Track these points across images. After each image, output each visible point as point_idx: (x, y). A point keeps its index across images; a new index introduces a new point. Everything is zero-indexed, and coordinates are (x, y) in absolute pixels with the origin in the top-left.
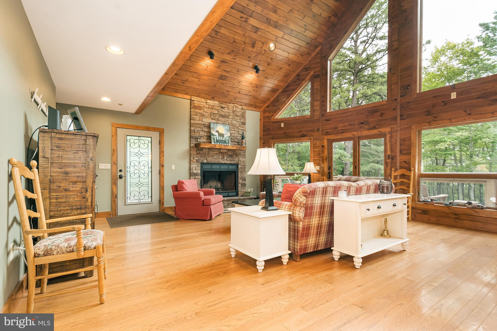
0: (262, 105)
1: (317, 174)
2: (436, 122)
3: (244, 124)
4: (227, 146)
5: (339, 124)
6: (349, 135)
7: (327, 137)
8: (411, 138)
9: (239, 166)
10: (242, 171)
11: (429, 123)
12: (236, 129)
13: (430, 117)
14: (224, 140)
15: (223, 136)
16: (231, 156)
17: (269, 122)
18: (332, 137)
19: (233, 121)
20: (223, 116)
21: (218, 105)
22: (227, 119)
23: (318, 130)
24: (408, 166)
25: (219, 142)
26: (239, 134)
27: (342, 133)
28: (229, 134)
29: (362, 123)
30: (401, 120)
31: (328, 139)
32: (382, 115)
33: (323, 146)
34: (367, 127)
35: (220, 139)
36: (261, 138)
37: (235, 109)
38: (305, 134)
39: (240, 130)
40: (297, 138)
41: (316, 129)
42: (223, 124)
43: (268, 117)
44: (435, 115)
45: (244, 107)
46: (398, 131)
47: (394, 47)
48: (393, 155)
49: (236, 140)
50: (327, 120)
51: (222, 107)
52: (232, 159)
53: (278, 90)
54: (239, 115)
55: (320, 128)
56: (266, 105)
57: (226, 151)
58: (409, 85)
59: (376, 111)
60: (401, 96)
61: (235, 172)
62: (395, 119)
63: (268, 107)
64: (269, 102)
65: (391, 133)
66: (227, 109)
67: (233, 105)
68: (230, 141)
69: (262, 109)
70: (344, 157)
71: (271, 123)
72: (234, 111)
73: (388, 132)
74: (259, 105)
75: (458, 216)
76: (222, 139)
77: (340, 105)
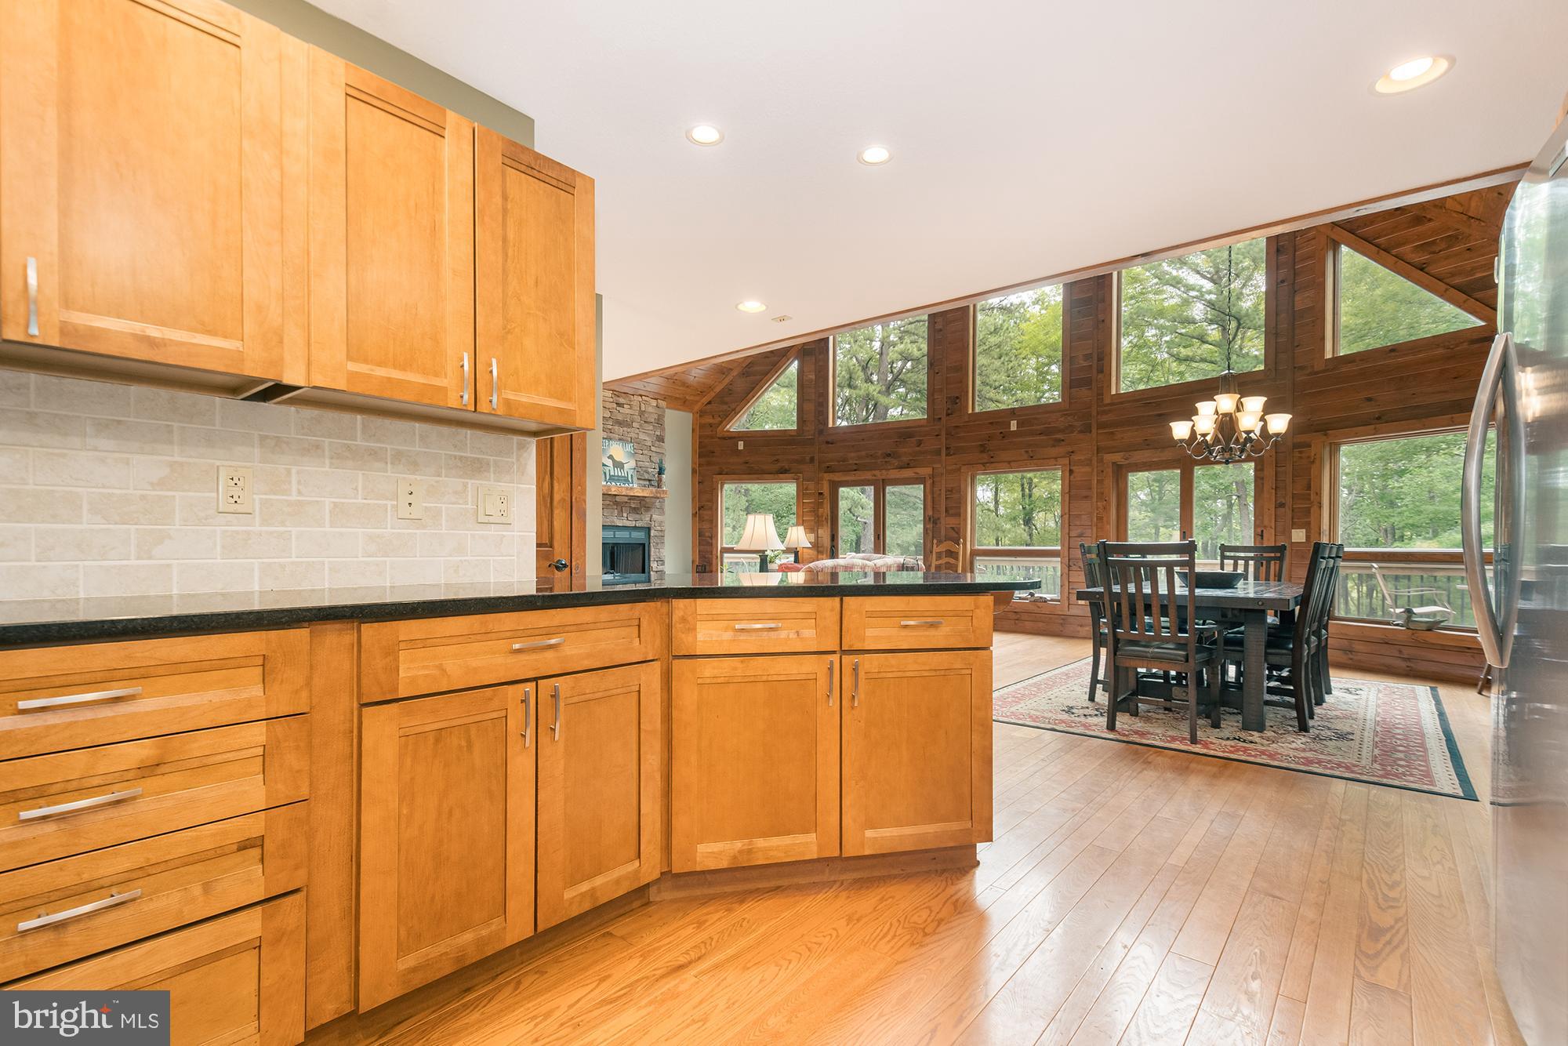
0: (697, 398)
1: (810, 551)
2: (993, 465)
3: (661, 439)
4: (631, 488)
5: (851, 452)
6: (868, 475)
7: (827, 476)
8: (960, 489)
9: (653, 533)
10: (657, 543)
11: (984, 464)
12: (646, 452)
13: (985, 455)
14: (625, 477)
15: (623, 468)
16: (635, 510)
17: (712, 437)
18: (836, 477)
19: (640, 434)
20: (620, 423)
21: (611, 400)
22: (629, 430)
23: (812, 460)
24: (957, 535)
25: (614, 480)
26: (651, 461)
27: (855, 470)
28: (632, 464)
29: (889, 455)
30: (946, 455)
31: (830, 481)
32: (919, 443)
33: (821, 494)
34: (896, 463)
35: (616, 474)
36: (694, 471)
37: (643, 409)
38: (787, 467)
39: (654, 454)
40: (772, 475)
41: (808, 458)
42: (620, 440)
43: (711, 425)
44: (991, 453)
45: (662, 404)
46: (942, 474)
47: (938, 327)
48: (936, 516)
49: (646, 476)
50: (828, 443)
51: (618, 404)
52: (637, 516)
53: (731, 369)
54: (653, 420)
55: (816, 458)
56: (705, 400)
57: (626, 499)
58: (957, 398)
59: (910, 436)
60: (948, 415)
61: (644, 545)
62: (938, 452)
63: (710, 403)
64: (713, 394)
65: (932, 476)
66: (629, 407)
67: (640, 398)
68: (635, 479)
69: (697, 408)
70: (861, 509)
71: (717, 440)
72: (642, 413)
73: (929, 475)
74: (692, 398)
75: (1018, 616)
76: (620, 474)
77: (851, 378)
